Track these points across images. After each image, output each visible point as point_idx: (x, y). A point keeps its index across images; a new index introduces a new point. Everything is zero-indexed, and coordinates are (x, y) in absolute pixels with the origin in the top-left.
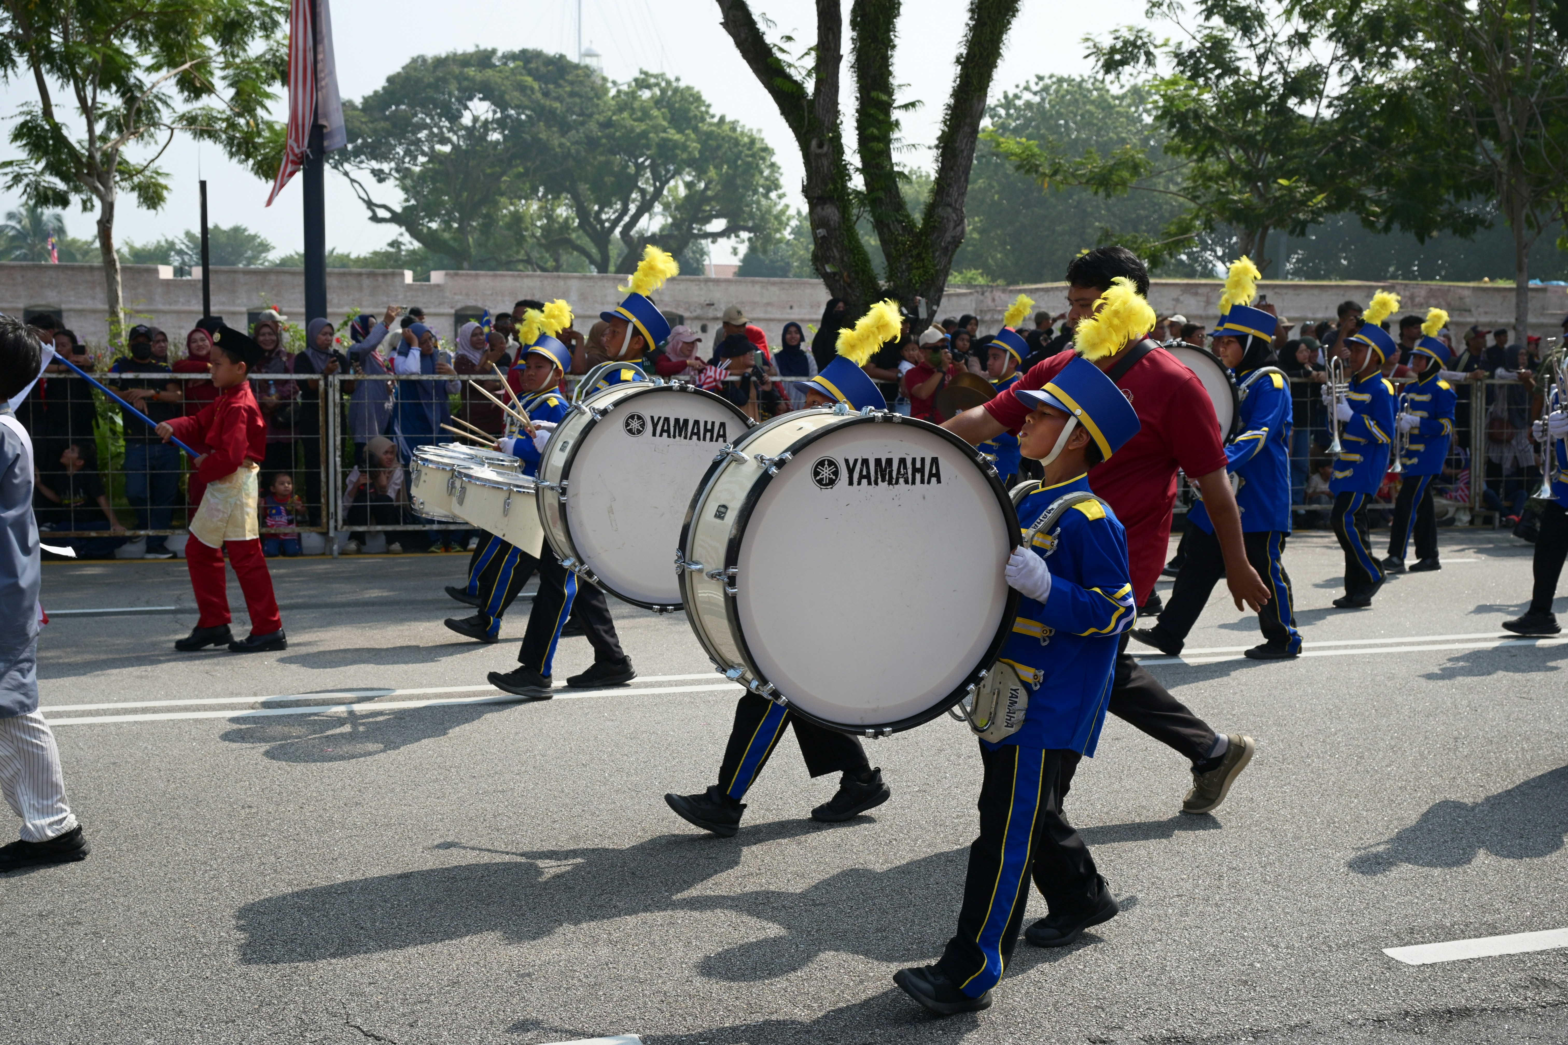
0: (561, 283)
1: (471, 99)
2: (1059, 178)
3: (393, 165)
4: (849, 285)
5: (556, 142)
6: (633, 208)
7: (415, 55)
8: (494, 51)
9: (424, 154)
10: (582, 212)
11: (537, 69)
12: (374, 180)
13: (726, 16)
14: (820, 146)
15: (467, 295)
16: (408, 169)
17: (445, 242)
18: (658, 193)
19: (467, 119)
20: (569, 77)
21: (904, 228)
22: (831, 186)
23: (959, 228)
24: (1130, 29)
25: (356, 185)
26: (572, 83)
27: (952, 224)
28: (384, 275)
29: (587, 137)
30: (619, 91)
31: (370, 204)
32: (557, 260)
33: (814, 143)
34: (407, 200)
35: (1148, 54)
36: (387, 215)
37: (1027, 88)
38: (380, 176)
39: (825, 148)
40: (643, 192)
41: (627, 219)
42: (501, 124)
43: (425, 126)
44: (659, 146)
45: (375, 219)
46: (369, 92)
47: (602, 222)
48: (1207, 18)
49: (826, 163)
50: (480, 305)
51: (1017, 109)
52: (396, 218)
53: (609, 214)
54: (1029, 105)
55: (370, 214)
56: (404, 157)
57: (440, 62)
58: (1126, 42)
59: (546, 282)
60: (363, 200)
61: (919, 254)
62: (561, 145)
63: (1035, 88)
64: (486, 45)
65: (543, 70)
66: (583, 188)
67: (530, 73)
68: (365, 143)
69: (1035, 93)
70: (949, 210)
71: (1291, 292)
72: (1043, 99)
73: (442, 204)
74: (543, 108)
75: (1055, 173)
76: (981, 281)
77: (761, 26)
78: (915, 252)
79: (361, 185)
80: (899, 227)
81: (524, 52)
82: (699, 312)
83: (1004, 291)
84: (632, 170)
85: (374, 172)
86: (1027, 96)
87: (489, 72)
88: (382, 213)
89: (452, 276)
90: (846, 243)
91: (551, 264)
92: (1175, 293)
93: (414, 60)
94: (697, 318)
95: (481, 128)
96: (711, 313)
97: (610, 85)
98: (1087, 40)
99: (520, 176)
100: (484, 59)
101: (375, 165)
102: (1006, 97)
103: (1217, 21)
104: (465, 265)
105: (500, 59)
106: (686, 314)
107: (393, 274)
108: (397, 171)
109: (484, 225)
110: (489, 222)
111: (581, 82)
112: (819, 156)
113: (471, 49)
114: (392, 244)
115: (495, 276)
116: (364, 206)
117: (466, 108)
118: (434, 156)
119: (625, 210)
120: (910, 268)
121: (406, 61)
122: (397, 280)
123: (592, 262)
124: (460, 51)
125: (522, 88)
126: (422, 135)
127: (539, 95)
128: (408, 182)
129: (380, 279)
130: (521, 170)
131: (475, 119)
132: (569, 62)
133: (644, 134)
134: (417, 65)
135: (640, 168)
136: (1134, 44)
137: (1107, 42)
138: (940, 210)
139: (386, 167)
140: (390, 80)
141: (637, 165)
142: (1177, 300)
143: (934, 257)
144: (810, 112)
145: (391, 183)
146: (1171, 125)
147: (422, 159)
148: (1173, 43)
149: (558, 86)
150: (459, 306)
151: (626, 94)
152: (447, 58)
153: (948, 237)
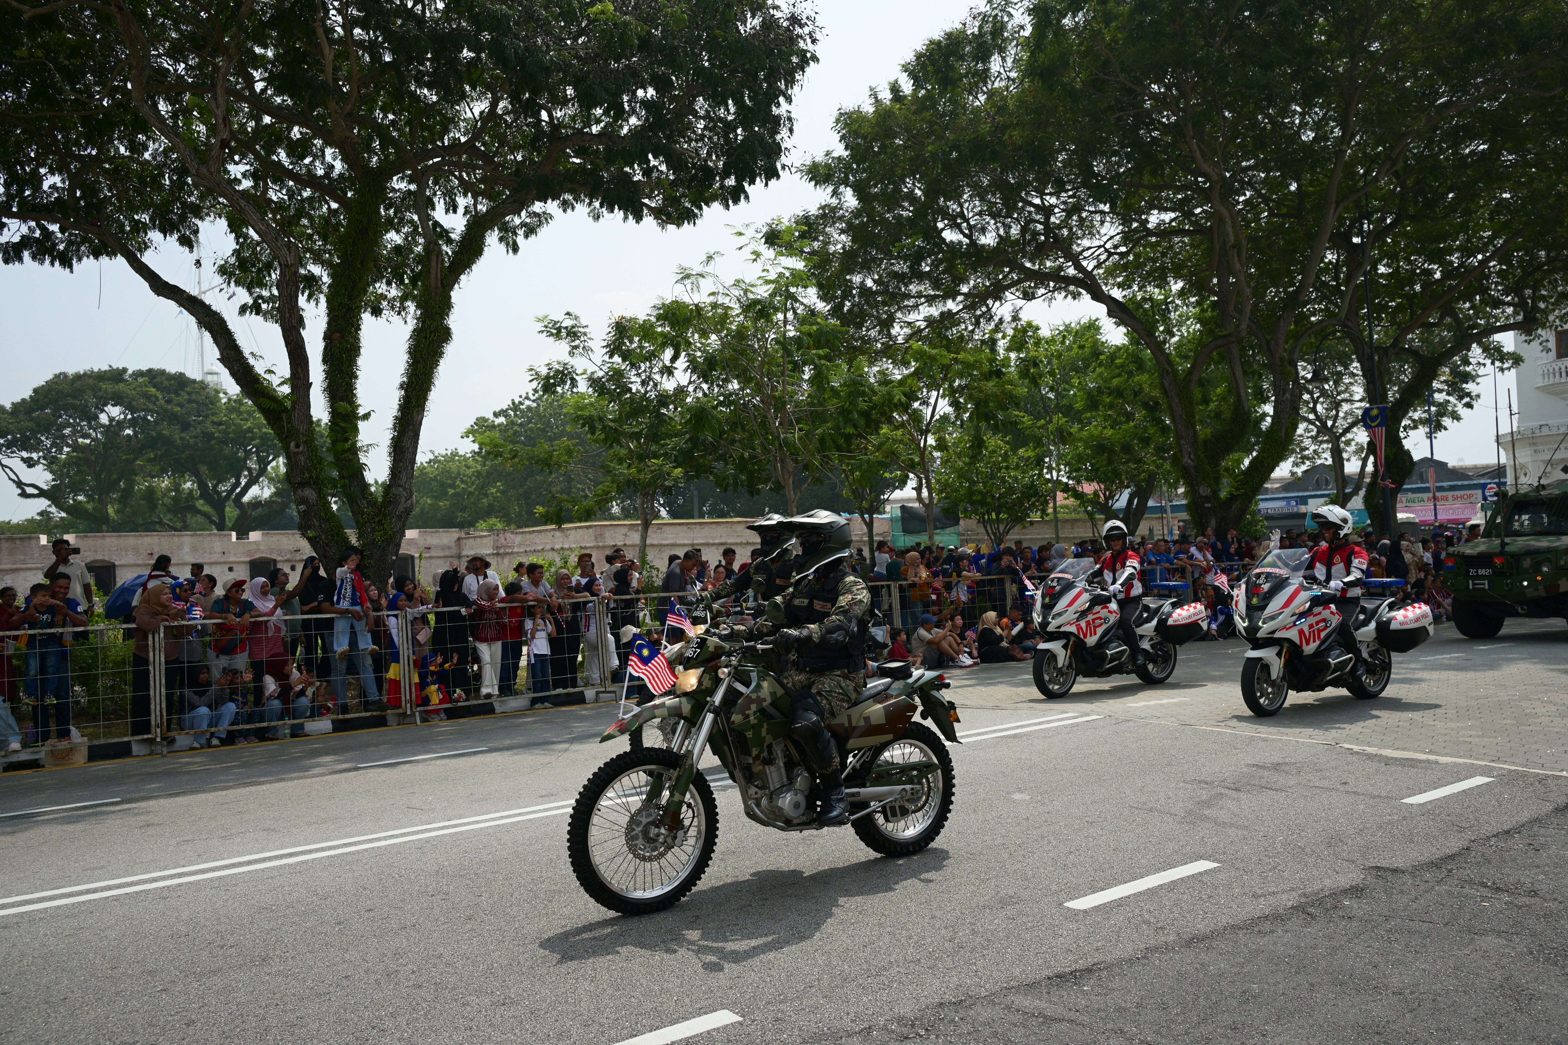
0: (176, 539)
1: (106, 405)
2: (516, 460)
3: (41, 454)
4: (327, 545)
5: (177, 436)
6: (243, 482)
7: (57, 372)
8: (125, 370)
9: (68, 445)
10: (202, 485)
11: (161, 383)
12: (24, 466)
13: (221, 354)
14: (297, 446)
15: (96, 551)
16: (55, 458)
17: (86, 510)
18: (262, 471)
19: (104, 419)
20: (188, 389)
21: (369, 503)
22: (307, 475)
23: (409, 502)
24: (559, 363)
25: (7, 470)
26: (189, 393)
27: (403, 499)
28: (21, 539)
29: (203, 432)
30: (229, 399)
31: (19, 484)
32: (185, 522)
33: (292, 444)
34: (54, 480)
35: (573, 380)
36: (36, 492)
37: (527, 398)
38: (30, 463)
39: (301, 448)
40: (250, 470)
41: (238, 490)
42: (133, 423)
43: (69, 425)
44: (261, 438)
45: (24, 495)
46: (17, 399)
47: (219, 494)
48: (611, 357)
49: (302, 459)
50: (106, 558)
51: (522, 411)
52: (42, 493)
53: (223, 488)
54: (529, 408)
55: (19, 491)
56: (51, 448)
57: (78, 377)
58: (557, 371)
59: (163, 539)
60: (13, 481)
61: (380, 521)
62: (182, 439)
63: (533, 398)
64: (118, 365)
65: (166, 383)
66: (203, 469)
67: (154, 387)
68: (14, 437)
69: (534, 401)
70: (401, 489)
71: (698, 527)
72: (538, 405)
73: (85, 481)
74: (166, 411)
75: (515, 457)
76: (499, 526)
77: (252, 361)
78: (377, 520)
79: (11, 470)
80: (365, 502)
81: (150, 371)
82: (288, 556)
83: (512, 533)
84: (241, 454)
85: (24, 460)
86: (527, 403)
87: (121, 385)
88: (30, 490)
89: (82, 538)
90: (323, 514)
91: (179, 525)
92: (624, 530)
93: (57, 376)
94: (287, 561)
95: (116, 426)
96: (298, 557)
97: (222, 395)
98: (531, 370)
99: (150, 460)
100: (117, 375)
101: (25, 454)
102: (513, 403)
103: (617, 359)
104: (104, 527)
105: (130, 376)
106: (279, 558)
107: (30, 538)
108: (45, 458)
109: (122, 496)
110: (127, 494)
111: (198, 393)
112: (297, 454)
113: (105, 368)
114: (41, 514)
115: (120, 536)
116: (14, 486)
117: (103, 411)
118: (76, 447)
119: (238, 483)
120: (373, 531)
121: (50, 377)
122: (33, 542)
123: (212, 522)
124: (96, 370)
125: (148, 397)
126: (67, 431)
127: (162, 402)
128: (55, 467)
129: (18, 542)
130: (152, 456)
131: (111, 419)
132: (188, 379)
133: (250, 430)
134: (60, 379)
135: (248, 453)
136: (562, 372)
137: (544, 371)
138: (394, 490)
139: (35, 456)
140: (35, 391)
141: (245, 451)
142: (626, 535)
143: (391, 522)
144: (288, 423)
145: (40, 468)
146: (583, 425)
147: (66, 449)
148: (589, 372)
149: (178, 395)
150: (88, 560)
151: (235, 401)
152: (85, 374)
153: (401, 508)
